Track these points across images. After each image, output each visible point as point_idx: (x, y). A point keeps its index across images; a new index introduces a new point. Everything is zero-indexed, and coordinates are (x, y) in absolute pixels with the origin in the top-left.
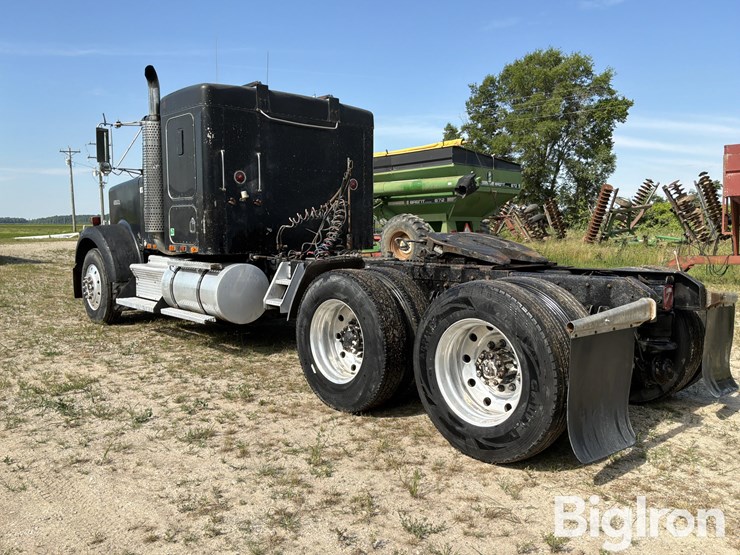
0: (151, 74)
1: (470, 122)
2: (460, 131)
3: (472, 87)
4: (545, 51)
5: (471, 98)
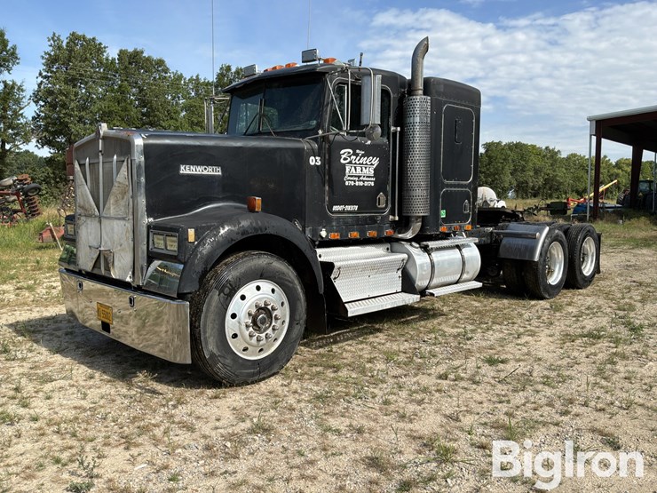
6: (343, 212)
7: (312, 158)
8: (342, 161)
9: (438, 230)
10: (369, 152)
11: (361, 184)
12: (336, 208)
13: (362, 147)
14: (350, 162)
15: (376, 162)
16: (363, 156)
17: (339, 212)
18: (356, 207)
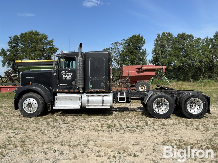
0: (81, 45)
1: (10, 48)
2: (6, 51)
3: (10, 38)
4: (34, 31)
5: (9, 41)
6: (63, 85)
7: (54, 74)
8: (62, 74)
9: (89, 91)
10: (69, 72)
11: (67, 79)
12: (60, 85)
13: (67, 71)
14: (64, 74)
15: (72, 74)
16: (68, 73)
17: (61, 85)
18: (66, 84)
